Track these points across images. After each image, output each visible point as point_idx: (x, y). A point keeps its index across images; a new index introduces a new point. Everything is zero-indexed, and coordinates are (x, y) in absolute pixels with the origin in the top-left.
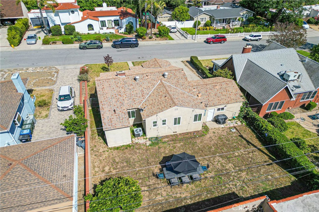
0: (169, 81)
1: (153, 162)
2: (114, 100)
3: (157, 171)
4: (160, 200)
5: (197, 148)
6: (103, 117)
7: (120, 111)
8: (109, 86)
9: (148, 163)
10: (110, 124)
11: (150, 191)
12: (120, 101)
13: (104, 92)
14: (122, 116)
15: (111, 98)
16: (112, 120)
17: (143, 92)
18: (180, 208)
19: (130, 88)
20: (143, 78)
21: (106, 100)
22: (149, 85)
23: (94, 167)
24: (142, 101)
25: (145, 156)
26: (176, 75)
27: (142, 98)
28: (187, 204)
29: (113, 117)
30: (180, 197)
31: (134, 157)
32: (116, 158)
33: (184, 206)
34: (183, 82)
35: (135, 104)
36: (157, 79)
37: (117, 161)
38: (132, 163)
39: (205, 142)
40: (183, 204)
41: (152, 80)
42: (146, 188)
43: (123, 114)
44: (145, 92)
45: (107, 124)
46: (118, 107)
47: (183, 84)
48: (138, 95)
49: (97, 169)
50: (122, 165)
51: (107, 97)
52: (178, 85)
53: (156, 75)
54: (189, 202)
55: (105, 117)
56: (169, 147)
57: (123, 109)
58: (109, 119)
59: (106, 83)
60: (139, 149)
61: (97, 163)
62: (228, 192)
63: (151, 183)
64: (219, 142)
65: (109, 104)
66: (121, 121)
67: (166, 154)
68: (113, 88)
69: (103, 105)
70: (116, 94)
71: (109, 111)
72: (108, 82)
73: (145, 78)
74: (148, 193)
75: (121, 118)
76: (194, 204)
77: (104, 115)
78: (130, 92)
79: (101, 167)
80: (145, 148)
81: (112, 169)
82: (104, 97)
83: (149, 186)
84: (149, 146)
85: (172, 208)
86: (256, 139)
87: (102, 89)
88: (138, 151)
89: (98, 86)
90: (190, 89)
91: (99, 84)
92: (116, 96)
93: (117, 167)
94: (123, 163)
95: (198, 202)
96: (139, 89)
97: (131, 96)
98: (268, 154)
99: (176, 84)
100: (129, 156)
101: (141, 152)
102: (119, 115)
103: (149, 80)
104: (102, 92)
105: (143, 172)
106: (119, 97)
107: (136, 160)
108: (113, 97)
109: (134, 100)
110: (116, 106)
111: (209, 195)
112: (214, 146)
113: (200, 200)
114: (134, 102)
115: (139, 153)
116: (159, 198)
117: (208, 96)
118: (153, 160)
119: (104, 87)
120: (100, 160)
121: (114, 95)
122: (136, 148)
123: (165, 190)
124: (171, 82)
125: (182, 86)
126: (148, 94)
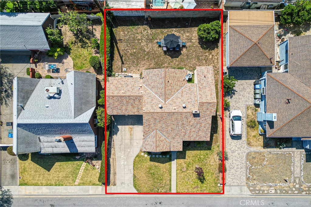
0: (159, 101)
1: (185, 56)
2: (205, 85)
3: (184, 50)
4: (188, 33)
5: (155, 60)
6: (212, 74)
7: (201, 76)
8: (207, 96)
9: (188, 56)
10: (209, 70)
11: (191, 39)
12: (200, 83)
13: (211, 92)
14: (201, 73)
15: (206, 86)
16: (207, 72)
17: (181, 95)
18: (179, 28)
19: (190, 100)
20: (179, 107)
21: (210, 86)
22: (175, 100)
23: (217, 59)
24: (184, 88)
25: (188, 61)
26: (151, 106)
27: (183, 91)
28: (176, 29)
29: (207, 74)
30: (177, 33)
31: (194, 61)
32: (205, 63)
33: (177, 28)
34: (148, 99)
35: (189, 87)
36: (167, 106)
37: (204, 61)
38: (196, 58)
39: (148, 64)
40: (177, 29)
41: (172, 105)
42: (193, 41)
43: (200, 74)
44: (180, 95)
45: (210, 70)
46: (203, 79)
47: (149, 98)
48: (185, 93)
49: (216, 57)
50: (202, 57)
51: (209, 87)
52: (153, 97)
53: (168, 109)
54: (174, 29)
55: (211, 74)
56: (172, 65)
57: (199, 78)
58: (209, 73)
59: (209, 99)
60: (191, 67)
61: (216, 61)
62: (153, 30)
63: (189, 43)
64: (140, 61)
65: (208, 83)
66: (201, 70)
67: (176, 59)
68: (204, 94)
69: (212, 83)
70: (203, 89)
71: (208, 78)
72: (208, 100)
73: (177, 107)
74: (192, 38)
75: (201, 72)
76: (172, 28)
77: (211, 76)
78: (191, 96)
79: (214, 58)
80: (187, 67)
81: (208, 55)
82: (211, 88)
83: (191, 42)
84: (184, 68)
85: (183, 29)
86: (114, 59)
87: (212, 94)
88: (192, 65)
89: (214, 97)
90: (146, 92)
91: (214, 99)
92: (203, 87)
93: (205, 57)
94: (201, 59)
95: (170, 28)
96: (184, 98)
97: (191, 93)
98: (115, 47)
99: (154, 98)
100: (197, 63)
101: (190, 64)
102: (203, 74)
103: (174, 105)
104: (212, 92)
105: (192, 51)
106: (201, 87)
107: (194, 59)
108: (205, 87)
109: (189, 90)
110: (204, 80)
111: (163, 30)
112: (145, 59)
113: (168, 29)
114: (190, 88)
115: (191, 64)
116: (188, 34)
117: (133, 85)
118: (184, 57)
119: (211, 95)
120: (214, 63)
121: (204, 88)
122: (192, 67)
123: (184, 37)
124: (157, 101)
125: (150, 96)
126: (178, 93)
